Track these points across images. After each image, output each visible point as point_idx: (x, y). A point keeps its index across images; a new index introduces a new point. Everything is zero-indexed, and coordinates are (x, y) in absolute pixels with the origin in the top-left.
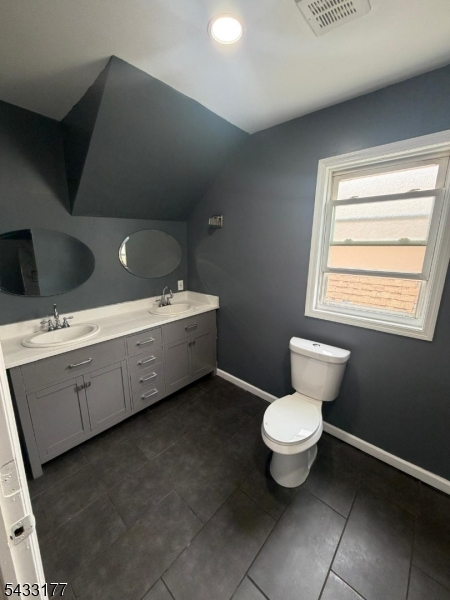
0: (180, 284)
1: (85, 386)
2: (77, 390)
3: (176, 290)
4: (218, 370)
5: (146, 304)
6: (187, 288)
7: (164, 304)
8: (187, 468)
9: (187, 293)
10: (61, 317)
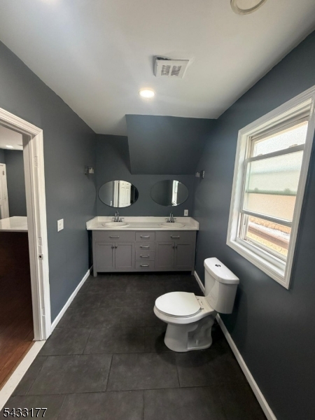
0: (186, 212)
1: (116, 248)
2: (113, 248)
3: (182, 215)
4: (195, 272)
5: (162, 219)
6: (190, 215)
7: (172, 222)
8: (135, 304)
9: (189, 219)
10: (120, 217)
